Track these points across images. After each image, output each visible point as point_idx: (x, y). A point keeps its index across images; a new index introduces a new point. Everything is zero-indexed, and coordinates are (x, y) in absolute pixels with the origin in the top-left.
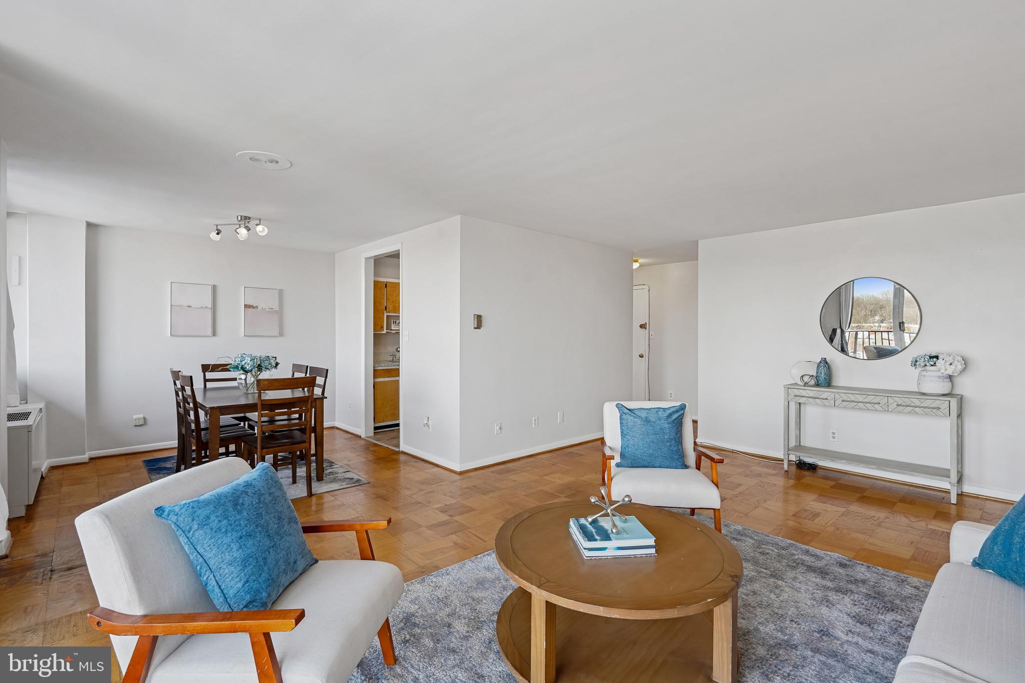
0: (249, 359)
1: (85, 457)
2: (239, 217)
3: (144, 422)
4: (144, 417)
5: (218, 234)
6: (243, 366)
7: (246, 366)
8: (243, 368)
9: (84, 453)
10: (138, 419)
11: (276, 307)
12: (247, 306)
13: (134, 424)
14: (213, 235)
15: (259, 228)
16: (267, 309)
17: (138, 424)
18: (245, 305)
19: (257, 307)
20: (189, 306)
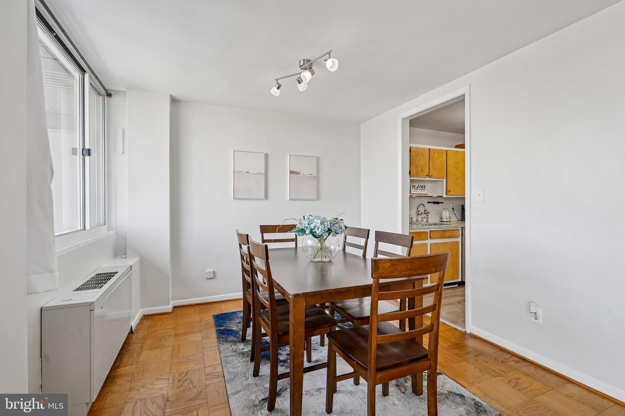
0: (319, 222)
1: (168, 308)
2: (302, 62)
3: (214, 275)
4: (214, 272)
5: (278, 88)
6: (311, 230)
7: (316, 229)
8: (312, 233)
9: (168, 304)
10: (210, 273)
11: (314, 173)
12: (291, 172)
13: (207, 278)
14: (275, 91)
15: (329, 63)
16: (308, 175)
17: (209, 277)
18: (290, 171)
19: (299, 173)
20: (247, 171)
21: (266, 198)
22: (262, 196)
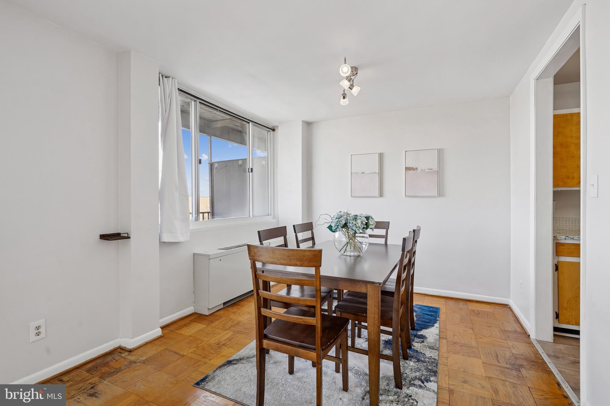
11: (435, 167)
16: (427, 170)
18: (406, 168)
19: (417, 168)
20: (362, 172)
21: (381, 195)
22: (377, 193)
